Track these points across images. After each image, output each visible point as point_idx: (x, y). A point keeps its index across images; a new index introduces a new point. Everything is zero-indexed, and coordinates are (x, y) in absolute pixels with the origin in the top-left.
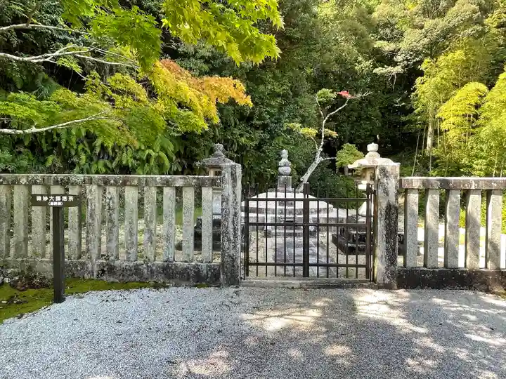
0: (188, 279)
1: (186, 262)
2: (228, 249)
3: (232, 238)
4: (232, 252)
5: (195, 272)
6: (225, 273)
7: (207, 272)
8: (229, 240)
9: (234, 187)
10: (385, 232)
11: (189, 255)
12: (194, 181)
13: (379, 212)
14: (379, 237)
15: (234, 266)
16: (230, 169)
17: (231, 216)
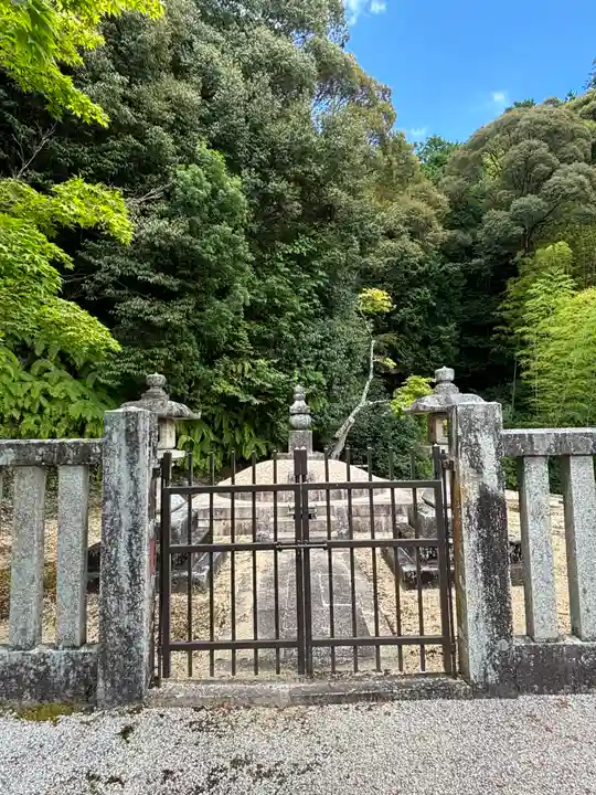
0: (19, 695)
1: (18, 648)
2: (117, 612)
3: (126, 586)
4: (126, 621)
5: (37, 674)
6: (109, 676)
7: (67, 673)
8: (119, 592)
9: (132, 461)
10: (480, 559)
11: (24, 631)
12: (41, 451)
13: (464, 511)
14: (468, 572)
15: (129, 656)
16: (123, 422)
17: (125, 533)
